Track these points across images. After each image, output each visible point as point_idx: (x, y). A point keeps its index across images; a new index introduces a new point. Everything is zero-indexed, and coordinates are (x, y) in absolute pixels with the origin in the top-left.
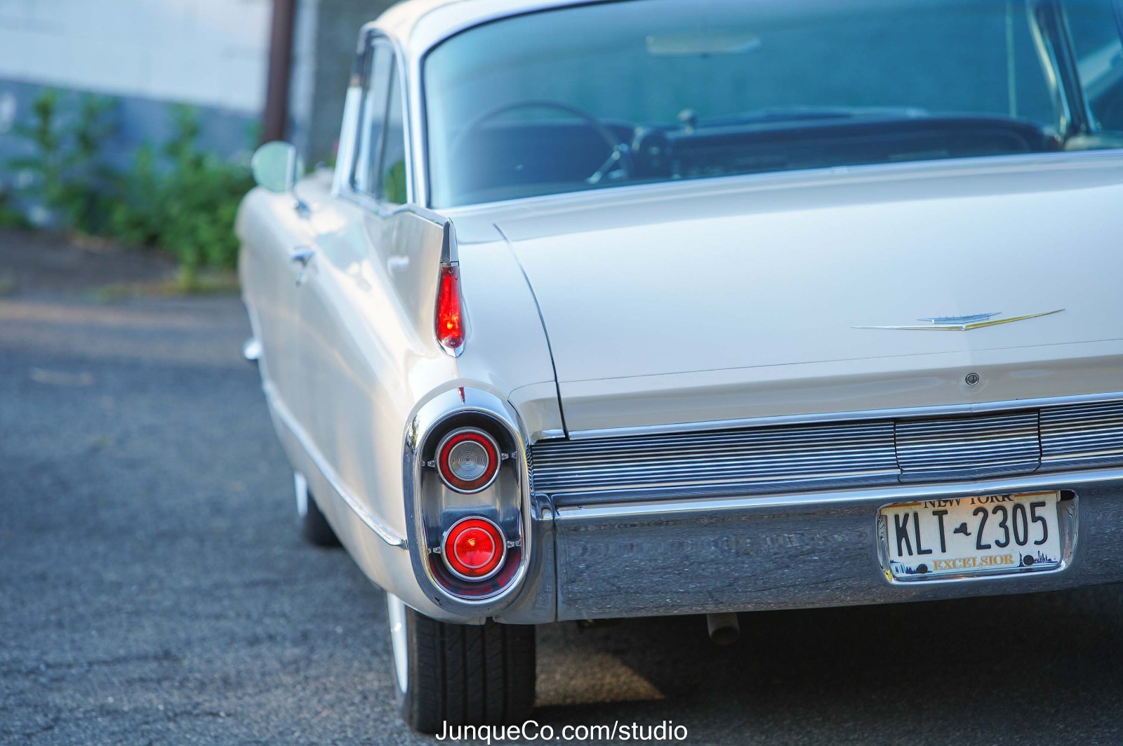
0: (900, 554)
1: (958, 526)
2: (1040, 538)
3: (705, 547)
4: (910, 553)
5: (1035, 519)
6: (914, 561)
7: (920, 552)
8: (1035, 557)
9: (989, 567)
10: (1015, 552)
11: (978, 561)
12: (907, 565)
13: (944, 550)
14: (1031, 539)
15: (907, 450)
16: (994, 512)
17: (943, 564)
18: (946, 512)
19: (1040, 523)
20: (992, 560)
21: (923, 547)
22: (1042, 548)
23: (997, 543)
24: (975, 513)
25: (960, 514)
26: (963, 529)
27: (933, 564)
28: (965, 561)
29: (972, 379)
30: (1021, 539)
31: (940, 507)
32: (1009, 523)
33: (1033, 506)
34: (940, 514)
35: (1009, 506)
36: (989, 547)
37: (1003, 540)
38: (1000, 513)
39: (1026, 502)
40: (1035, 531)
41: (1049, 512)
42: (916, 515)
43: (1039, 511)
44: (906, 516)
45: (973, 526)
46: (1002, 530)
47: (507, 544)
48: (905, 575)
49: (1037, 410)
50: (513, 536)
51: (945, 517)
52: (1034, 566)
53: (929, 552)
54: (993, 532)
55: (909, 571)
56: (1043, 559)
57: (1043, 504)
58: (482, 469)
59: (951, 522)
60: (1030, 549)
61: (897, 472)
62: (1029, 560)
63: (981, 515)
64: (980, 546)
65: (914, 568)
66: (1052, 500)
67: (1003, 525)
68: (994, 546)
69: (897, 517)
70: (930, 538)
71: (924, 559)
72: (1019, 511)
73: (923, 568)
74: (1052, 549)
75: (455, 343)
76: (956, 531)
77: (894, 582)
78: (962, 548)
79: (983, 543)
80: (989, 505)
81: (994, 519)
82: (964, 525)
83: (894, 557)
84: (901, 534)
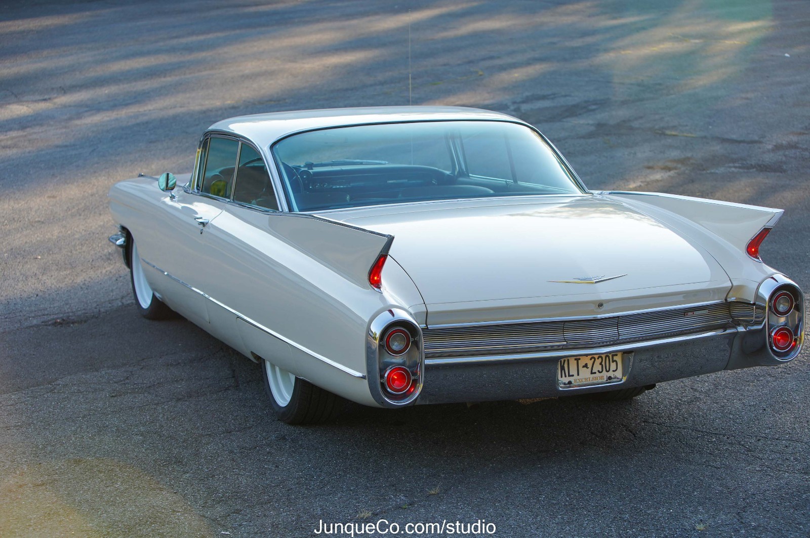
0: (562, 377)
1: (584, 365)
2: (615, 369)
4: (566, 376)
5: (613, 361)
6: (566, 380)
7: (569, 376)
8: (613, 377)
9: (595, 381)
10: (605, 375)
11: (591, 379)
12: (564, 382)
13: (578, 375)
14: (611, 369)
15: (569, 335)
16: (598, 359)
17: (578, 381)
18: (580, 359)
19: (615, 363)
20: (596, 378)
21: (571, 374)
22: (615, 373)
23: (599, 371)
24: (591, 359)
25: (585, 361)
26: (586, 366)
27: (574, 381)
28: (586, 379)
29: (601, 305)
30: (608, 370)
32: (603, 363)
33: (613, 357)
34: (577, 360)
35: (604, 356)
36: (595, 373)
37: (601, 370)
38: (600, 359)
39: (610, 355)
40: (613, 366)
41: (618, 358)
42: (568, 361)
43: (615, 358)
44: (564, 361)
45: (590, 366)
46: (601, 366)
47: (412, 378)
48: (563, 385)
49: (618, 317)
50: (414, 374)
51: (579, 361)
52: (612, 380)
53: (573, 376)
54: (597, 367)
55: (565, 384)
56: (615, 378)
57: (617, 355)
58: (402, 346)
59: (582, 363)
60: (611, 374)
61: (565, 343)
62: (610, 378)
63: (593, 360)
64: (592, 373)
65: (567, 382)
66: (620, 355)
67: (601, 364)
68: (597, 372)
69: (561, 361)
70: (573, 371)
71: (571, 379)
72: (607, 358)
73: (570, 383)
74: (619, 374)
75: (379, 287)
76: (583, 367)
77: (560, 389)
78: (585, 374)
79: (593, 371)
80: (596, 357)
81: (598, 361)
82: (586, 364)
83: (560, 378)
84: (563, 368)
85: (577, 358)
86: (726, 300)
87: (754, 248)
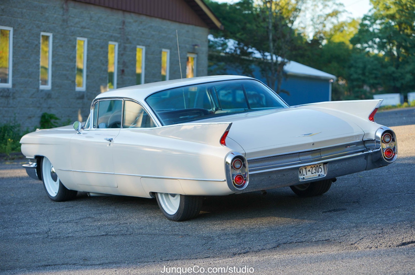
3: (274, 176)
4: (302, 176)
5: (320, 168)
6: (302, 177)
7: (303, 175)
8: (320, 174)
9: (314, 177)
10: (317, 174)
11: (312, 176)
12: (301, 178)
13: (307, 174)
14: (320, 172)
15: (301, 158)
16: (314, 167)
17: (307, 177)
18: (306, 168)
20: (314, 176)
21: (304, 174)
23: (315, 173)
25: (309, 168)
26: (309, 171)
28: (310, 176)
29: (313, 144)
30: (318, 172)
31: (305, 167)
32: (316, 169)
33: (320, 166)
35: (316, 166)
36: (313, 173)
37: (315, 172)
39: (318, 165)
40: (320, 170)
41: (322, 167)
42: (302, 169)
43: (320, 167)
44: (301, 169)
45: (311, 170)
47: (244, 179)
49: (320, 149)
50: (245, 177)
52: (320, 176)
53: (304, 175)
54: (314, 171)
55: (302, 179)
56: (322, 175)
57: (321, 165)
58: (239, 165)
59: (307, 170)
60: (319, 173)
61: (300, 161)
62: (319, 175)
63: (312, 168)
64: (312, 173)
65: (302, 178)
66: (322, 165)
67: (315, 169)
68: (314, 173)
69: (299, 170)
70: (304, 173)
71: (304, 176)
73: (304, 178)
74: (323, 173)
75: (225, 145)
76: (308, 171)
77: (300, 181)
78: (309, 174)
81: (314, 169)
82: (309, 170)
83: (299, 176)
84: (300, 172)
86: (363, 140)
87: (372, 117)
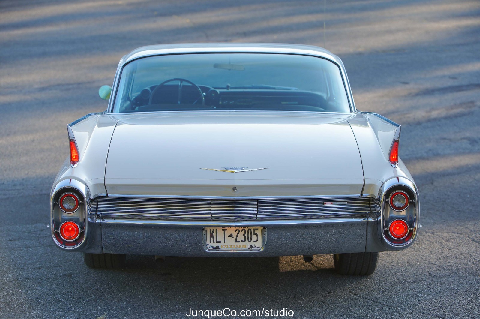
0: (211, 242)
1: (230, 235)
2: (256, 240)
4: (214, 242)
5: (254, 234)
6: (215, 245)
7: (217, 242)
8: (254, 246)
9: (238, 248)
10: (247, 244)
11: (235, 246)
12: (212, 246)
13: (225, 242)
14: (253, 240)
15: (215, 210)
16: (242, 231)
17: (224, 246)
18: (226, 230)
19: (256, 235)
20: (240, 246)
21: (218, 240)
22: (256, 244)
23: (242, 241)
24: (236, 231)
25: (231, 231)
26: (231, 236)
27: (221, 246)
28: (231, 246)
29: (235, 189)
30: (250, 240)
32: (246, 235)
33: (254, 230)
34: (224, 231)
35: (246, 229)
36: (239, 242)
37: (244, 240)
38: (243, 231)
39: (252, 229)
40: (254, 238)
41: (259, 232)
42: (217, 230)
43: (256, 232)
44: (214, 230)
45: (235, 235)
46: (244, 237)
47: (80, 231)
48: (212, 249)
49: (257, 200)
50: (83, 228)
51: (226, 231)
52: (253, 249)
53: (220, 242)
54: (241, 237)
55: (213, 248)
56: (256, 247)
57: (257, 230)
59: (228, 233)
60: (252, 244)
61: (210, 216)
62: (251, 247)
63: (237, 232)
64: (236, 242)
65: (215, 247)
66: (260, 229)
67: (244, 235)
69: (210, 230)
70: (220, 238)
71: (218, 244)
72: (250, 231)
73: (217, 247)
74: (259, 244)
76: (229, 236)
77: (207, 250)
78: (230, 242)
79: (237, 241)
80: (240, 229)
81: (241, 233)
83: (209, 243)
84: (212, 236)
85: (224, 229)
86: (362, 195)
87: (394, 154)
